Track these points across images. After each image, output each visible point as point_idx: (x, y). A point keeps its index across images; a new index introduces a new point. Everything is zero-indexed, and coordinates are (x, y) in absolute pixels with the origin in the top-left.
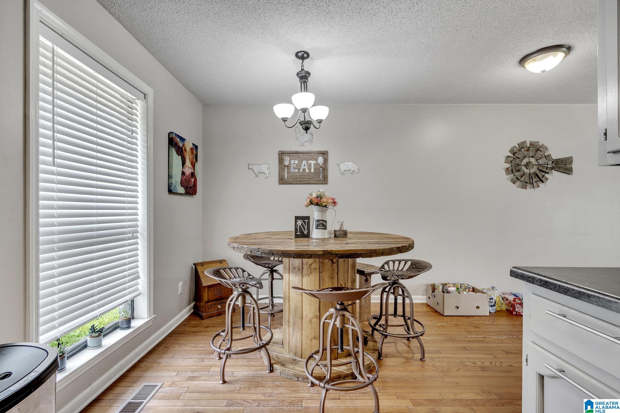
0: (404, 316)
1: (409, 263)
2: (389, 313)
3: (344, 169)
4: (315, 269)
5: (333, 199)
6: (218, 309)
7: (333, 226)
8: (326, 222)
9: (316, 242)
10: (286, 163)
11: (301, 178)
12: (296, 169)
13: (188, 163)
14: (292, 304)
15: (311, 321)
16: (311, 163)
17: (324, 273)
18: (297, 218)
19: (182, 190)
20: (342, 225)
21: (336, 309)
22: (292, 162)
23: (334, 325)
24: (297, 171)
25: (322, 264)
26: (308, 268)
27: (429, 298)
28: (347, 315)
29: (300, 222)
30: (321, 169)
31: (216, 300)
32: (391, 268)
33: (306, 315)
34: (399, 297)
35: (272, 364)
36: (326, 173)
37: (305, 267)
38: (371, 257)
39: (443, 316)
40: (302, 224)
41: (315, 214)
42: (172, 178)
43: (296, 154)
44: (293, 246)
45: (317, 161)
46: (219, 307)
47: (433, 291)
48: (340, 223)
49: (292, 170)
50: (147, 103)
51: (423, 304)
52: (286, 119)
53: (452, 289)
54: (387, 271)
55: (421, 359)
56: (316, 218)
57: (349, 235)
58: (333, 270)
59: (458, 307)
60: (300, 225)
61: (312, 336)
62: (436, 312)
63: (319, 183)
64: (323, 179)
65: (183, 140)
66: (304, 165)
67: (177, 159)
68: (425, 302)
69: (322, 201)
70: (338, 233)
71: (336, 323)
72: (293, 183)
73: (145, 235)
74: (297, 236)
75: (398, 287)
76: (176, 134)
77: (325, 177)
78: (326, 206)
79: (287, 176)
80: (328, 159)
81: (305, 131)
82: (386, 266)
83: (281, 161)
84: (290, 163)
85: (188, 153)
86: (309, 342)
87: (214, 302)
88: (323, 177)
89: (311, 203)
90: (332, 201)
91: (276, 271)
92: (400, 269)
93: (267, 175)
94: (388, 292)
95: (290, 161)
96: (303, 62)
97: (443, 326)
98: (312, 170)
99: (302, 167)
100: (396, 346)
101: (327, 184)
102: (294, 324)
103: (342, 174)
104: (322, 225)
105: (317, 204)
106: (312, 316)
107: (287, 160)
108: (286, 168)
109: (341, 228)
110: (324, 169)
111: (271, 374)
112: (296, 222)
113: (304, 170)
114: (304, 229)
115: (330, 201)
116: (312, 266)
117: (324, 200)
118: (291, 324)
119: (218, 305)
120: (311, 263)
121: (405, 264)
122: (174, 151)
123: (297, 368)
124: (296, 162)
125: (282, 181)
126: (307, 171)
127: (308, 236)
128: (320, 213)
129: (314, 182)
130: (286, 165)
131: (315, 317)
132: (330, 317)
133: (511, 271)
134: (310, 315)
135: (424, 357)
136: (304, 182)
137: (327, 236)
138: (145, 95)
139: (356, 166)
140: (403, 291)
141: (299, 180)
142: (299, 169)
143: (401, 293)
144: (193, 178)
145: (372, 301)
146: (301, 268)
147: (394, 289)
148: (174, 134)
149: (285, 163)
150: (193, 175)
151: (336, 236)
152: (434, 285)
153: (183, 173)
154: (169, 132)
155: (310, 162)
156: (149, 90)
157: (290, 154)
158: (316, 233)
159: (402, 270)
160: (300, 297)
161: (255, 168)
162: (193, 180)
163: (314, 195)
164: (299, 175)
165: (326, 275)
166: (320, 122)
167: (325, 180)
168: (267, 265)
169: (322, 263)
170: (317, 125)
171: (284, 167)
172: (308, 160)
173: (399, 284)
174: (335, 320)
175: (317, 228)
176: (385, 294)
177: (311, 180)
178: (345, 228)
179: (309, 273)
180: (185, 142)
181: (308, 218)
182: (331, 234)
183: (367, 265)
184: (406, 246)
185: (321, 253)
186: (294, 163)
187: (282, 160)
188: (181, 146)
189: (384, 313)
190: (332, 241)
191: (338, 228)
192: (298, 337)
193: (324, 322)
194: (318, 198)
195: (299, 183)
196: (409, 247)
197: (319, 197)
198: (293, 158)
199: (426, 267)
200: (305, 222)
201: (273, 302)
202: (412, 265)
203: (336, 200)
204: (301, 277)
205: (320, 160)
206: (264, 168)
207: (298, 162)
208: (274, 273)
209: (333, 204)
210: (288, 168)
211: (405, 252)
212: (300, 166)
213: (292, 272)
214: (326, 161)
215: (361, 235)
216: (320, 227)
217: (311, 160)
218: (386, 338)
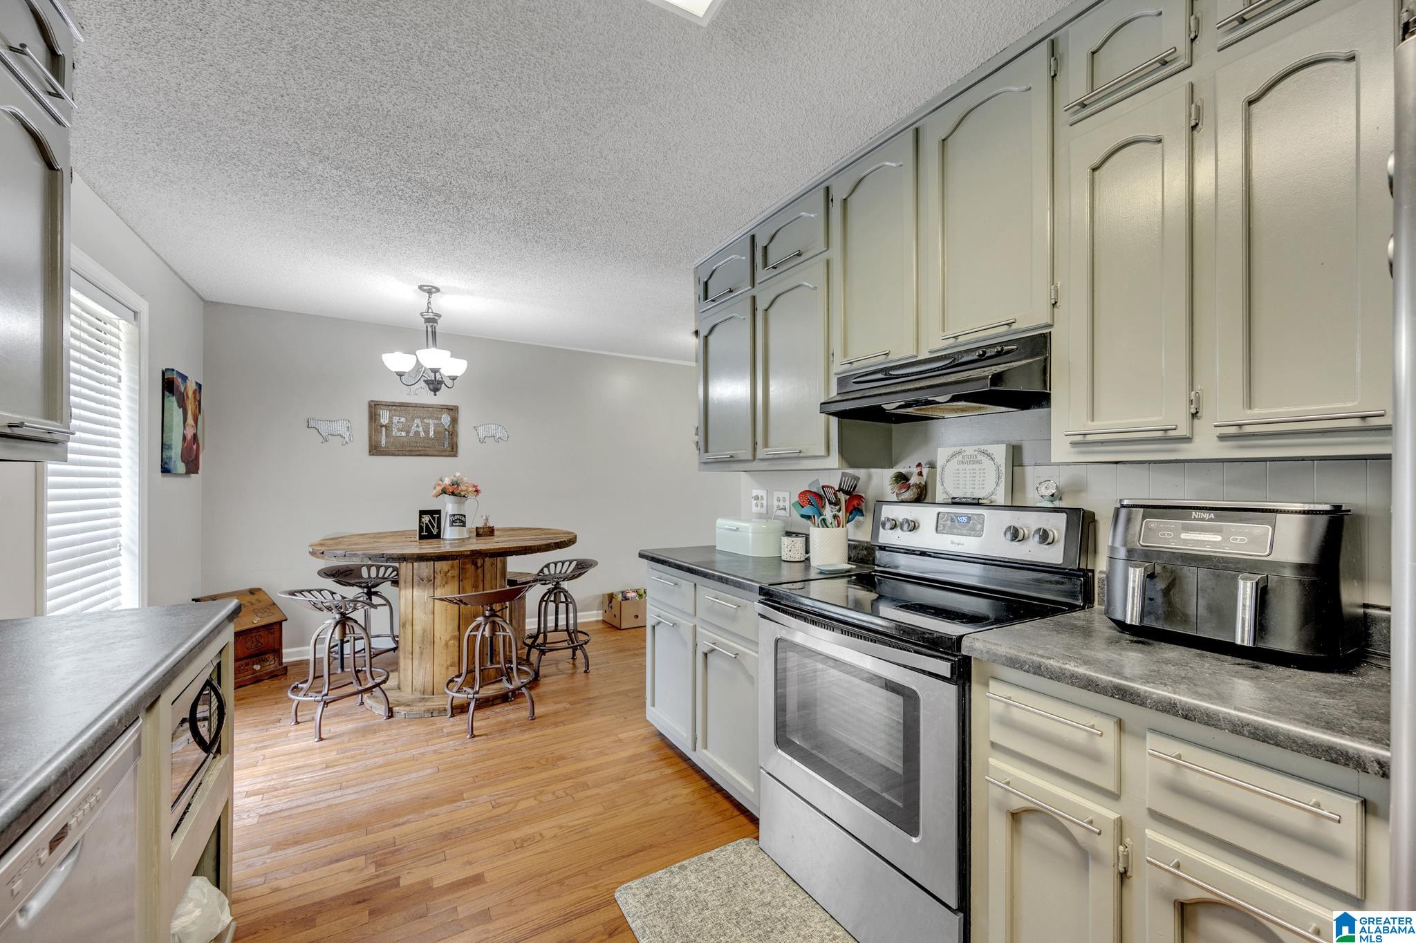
0: (567, 630)
1: (574, 564)
2: (548, 630)
3: (485, 434)
4: (453, 577)
5: (475, 486)
6: (255, 671)
7: (474, 522)
8: (465, 516)
9: (451, 544)
10: (384, 421)
11: (410, 446)
12: (402, 431)
13: (190, 420)
14: (418, 628)
15: (447, 645)
16: (429, 424)
17: (466, 581)
18: (422, 513)
19: (181, 468)
20: (487, 519)
21: (485, 616)
22: (395, 419)
23: (483, 635)
24: (403, 434)
25: (463, 570)
26: (442, 577)
27: (606, 611)
28: (498, 620)
29: (426, 519)
30: (447, 432)
31: (251, 656)
32: (552, 572)
33: (440, 638)
34: (560, 605)
35: (392, 708)
36: (455, 440)
37: (439, 577)
38: (525, 554)
39: (620, 629)
40: (430, 521)
41: (449, 507)
42: (172, 449)
43: (402, 408)
44: (416, 548)
45: (440, 419)
46: (257, 667)
47: (610, 602)
48: (485, 517)
49: (395, 432)
50: (139, 326)
51: (597, 621)
52: (402, 374)
53: (631, 595)
54: (546, 575)
55: (585, 672)
56: (450, 512)
57: (496, 533)
58: (477, 576)
59: (637, 616)
60: (427, 522)
61: (449, 663)
62: (613, 627)
63: (444, 454)
64: (449, 449)
65: (184, 378)
66: (417, 426)
67: (176, 413)
68: (601, 618)
69: (460, 489)
70: (481, 531)
71: (484, 633)
72: (396, 453)
73: (136, 549)
74: (421, 537)
75: (560, 592)
76: (178, 373)
77: (452, 445)
78: (464, 496)
79: (386, 443)
80: (457, 419)
81: (433, 393)
82: (546, 571)
83: (373, 416)
84: (392, 421)
85: (190, 401)
86: (444, 671)
87: (246, 661)
88: (449, 446)
89: (444, 492)
90: (475, 489)
91: (376, 593)
92: (563, 572)
93: (347, 439)
94: (546, 601)
95: (391, 418)
96: (429, 297)
97: (617, 639)
98: (432, 434)
99: (414, 428)
100: (557, 666)
101: (456, 456)
102: (422, 653)
103: (482, 441)
104: (459, 520)
105: (453, 494)
106: (448, 637)
107: (385, 417)
108: (384, 429)
109: (485, 524)
110: (453, 434)
111: (390, 720)
112: (420, 517)
113: (417, 433)
114: (433, 527)
115: (471, 489)
116: (449, 574)
117: (463, 487)
118: (416, 654)
119: (254, 665)
120: (447, 570)
121: (569, 566)
122: (172, 402)
123: (427, 704)
124: (403, 420)
125: (375, 449)
126: (422, 434)
127: (438, 536)
128: (456, 505)
129: (435, 453)
130: (384, 424)
131: (453, 638)
132: (477, 628)
133: (639, 554)
134: (446, 637)
135: (588, 669)
136: (418, 453)
137: (466, 535)
138: (135, 313)
139: (504, 431)
140: (565, 596)
141: (409, 449)
142: (408, 432)
143: (563, 599)
144: (196, 444)
145: (527, 628)
146: (432, 578)
147: (555, 594)
148: (175, 372)
149: (382, 421)
150: (195, 436)
151: (478, 535)
152: (613, 594)
153: (184, 438)
154: (164, 369)
155: (428, 422)
156: (143, 306)
157: (390, 407)
158: (449, 532)
159: (565, 572)
160: (431, 616)
161: (323, 427)
162: (195, 447)
163: (447, 481)
164: (408, 440)
165: (468, 584)
166: (454, 379)
167: (453, 451)
168: (363, 585)
169: (462, 568)
170: (449, 383)
171: (379, 427)
172: (424, 418)
173: (561, 588)
174: (484, 630)
175: (452, 525)
176: (544, 603)
177: (428, 449)
178: (491, 524)
179: (444, 583)
180: (187, 381)
181: (438, 512)
182: (471, 532)
183: (521, 573)
184: (565, 541)
185: (469, 553)
186: (398, 422)
187: (375, 415)
188: (183, 391)
189: (542, 631)
190: (474, 540)
191: (481, 525)
192: (428, 669)
193: (469, 635)
194: (453, 485)
195: (407, 453)
196: (571, 541)
197: (456, 484)
198: (397, 413)
199: (591, 565)
200: (434, 518)
201: (370, 644)
202: (577, 565)
203: (479, 488)
204: (432, 590)
205: (446, 419)
206: (340, 428)
207: (406, 420)
208: (373, 597)
209: (476, 493)
210: (387, 429)
211: (564, 547)
212: (410, 427)
213: (419, 585)
214: (454, 421)
215: (511, 533)
216: (457, 524)
217: (429, 418)
218: (545, 655)
